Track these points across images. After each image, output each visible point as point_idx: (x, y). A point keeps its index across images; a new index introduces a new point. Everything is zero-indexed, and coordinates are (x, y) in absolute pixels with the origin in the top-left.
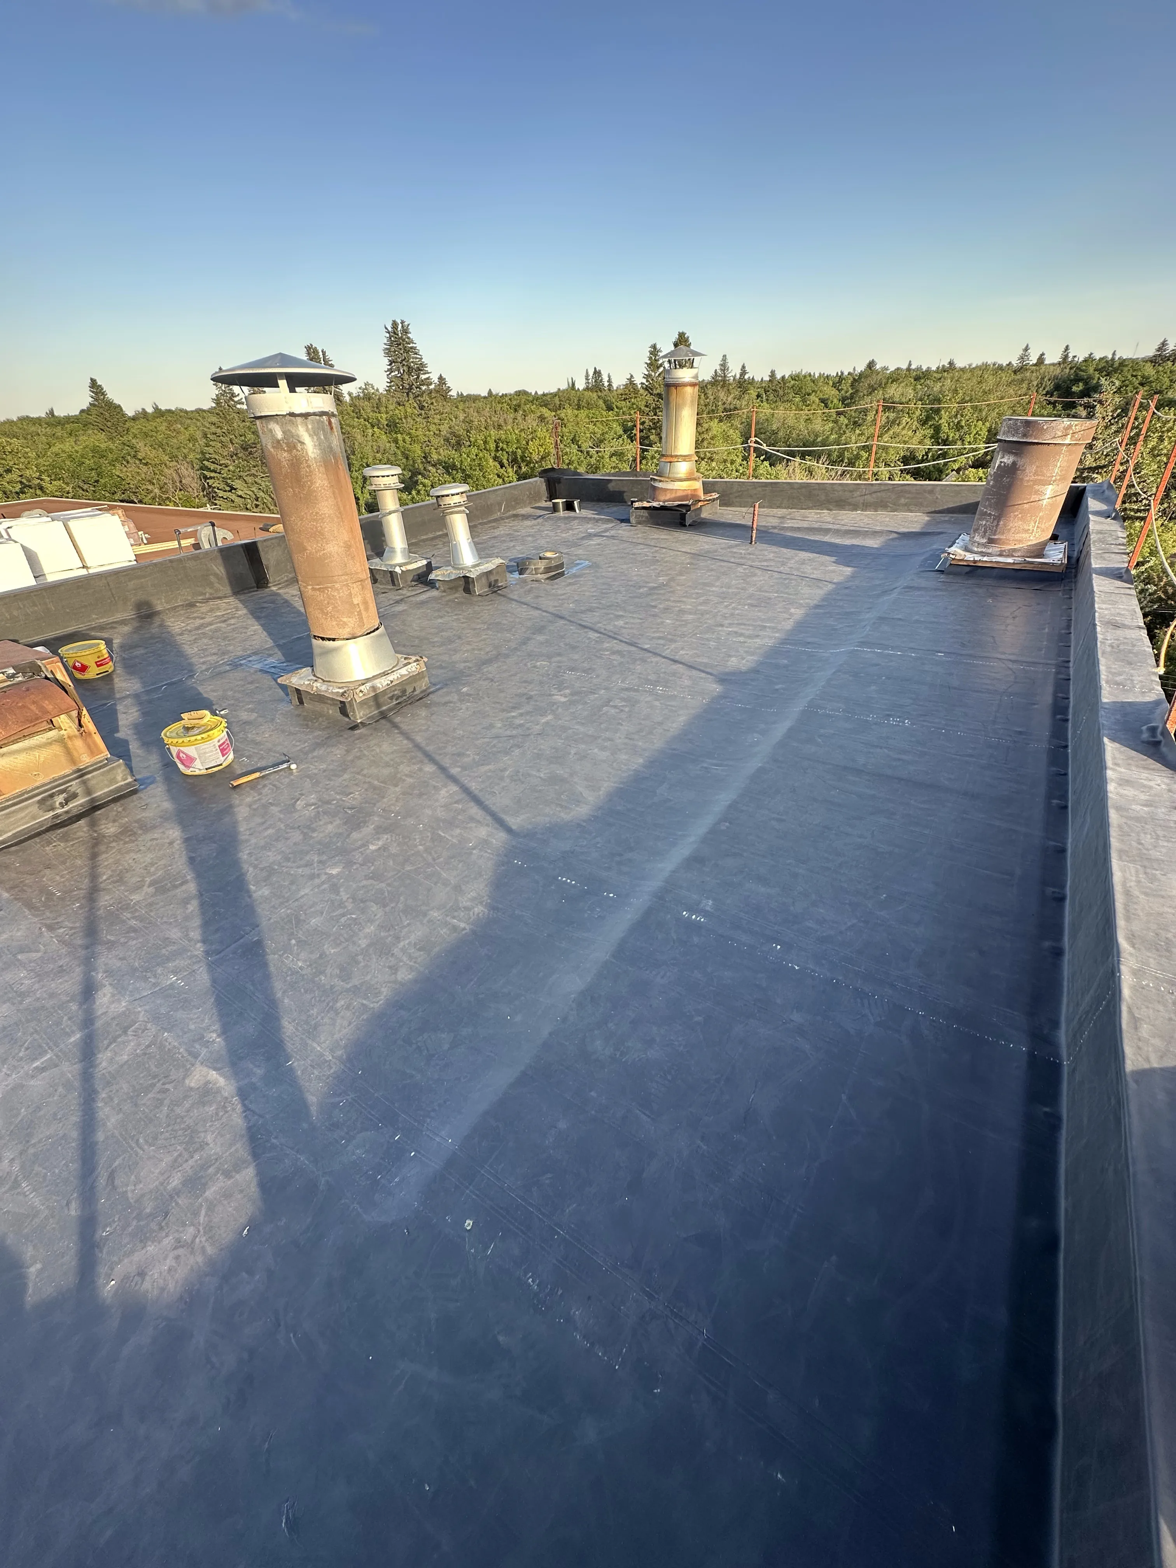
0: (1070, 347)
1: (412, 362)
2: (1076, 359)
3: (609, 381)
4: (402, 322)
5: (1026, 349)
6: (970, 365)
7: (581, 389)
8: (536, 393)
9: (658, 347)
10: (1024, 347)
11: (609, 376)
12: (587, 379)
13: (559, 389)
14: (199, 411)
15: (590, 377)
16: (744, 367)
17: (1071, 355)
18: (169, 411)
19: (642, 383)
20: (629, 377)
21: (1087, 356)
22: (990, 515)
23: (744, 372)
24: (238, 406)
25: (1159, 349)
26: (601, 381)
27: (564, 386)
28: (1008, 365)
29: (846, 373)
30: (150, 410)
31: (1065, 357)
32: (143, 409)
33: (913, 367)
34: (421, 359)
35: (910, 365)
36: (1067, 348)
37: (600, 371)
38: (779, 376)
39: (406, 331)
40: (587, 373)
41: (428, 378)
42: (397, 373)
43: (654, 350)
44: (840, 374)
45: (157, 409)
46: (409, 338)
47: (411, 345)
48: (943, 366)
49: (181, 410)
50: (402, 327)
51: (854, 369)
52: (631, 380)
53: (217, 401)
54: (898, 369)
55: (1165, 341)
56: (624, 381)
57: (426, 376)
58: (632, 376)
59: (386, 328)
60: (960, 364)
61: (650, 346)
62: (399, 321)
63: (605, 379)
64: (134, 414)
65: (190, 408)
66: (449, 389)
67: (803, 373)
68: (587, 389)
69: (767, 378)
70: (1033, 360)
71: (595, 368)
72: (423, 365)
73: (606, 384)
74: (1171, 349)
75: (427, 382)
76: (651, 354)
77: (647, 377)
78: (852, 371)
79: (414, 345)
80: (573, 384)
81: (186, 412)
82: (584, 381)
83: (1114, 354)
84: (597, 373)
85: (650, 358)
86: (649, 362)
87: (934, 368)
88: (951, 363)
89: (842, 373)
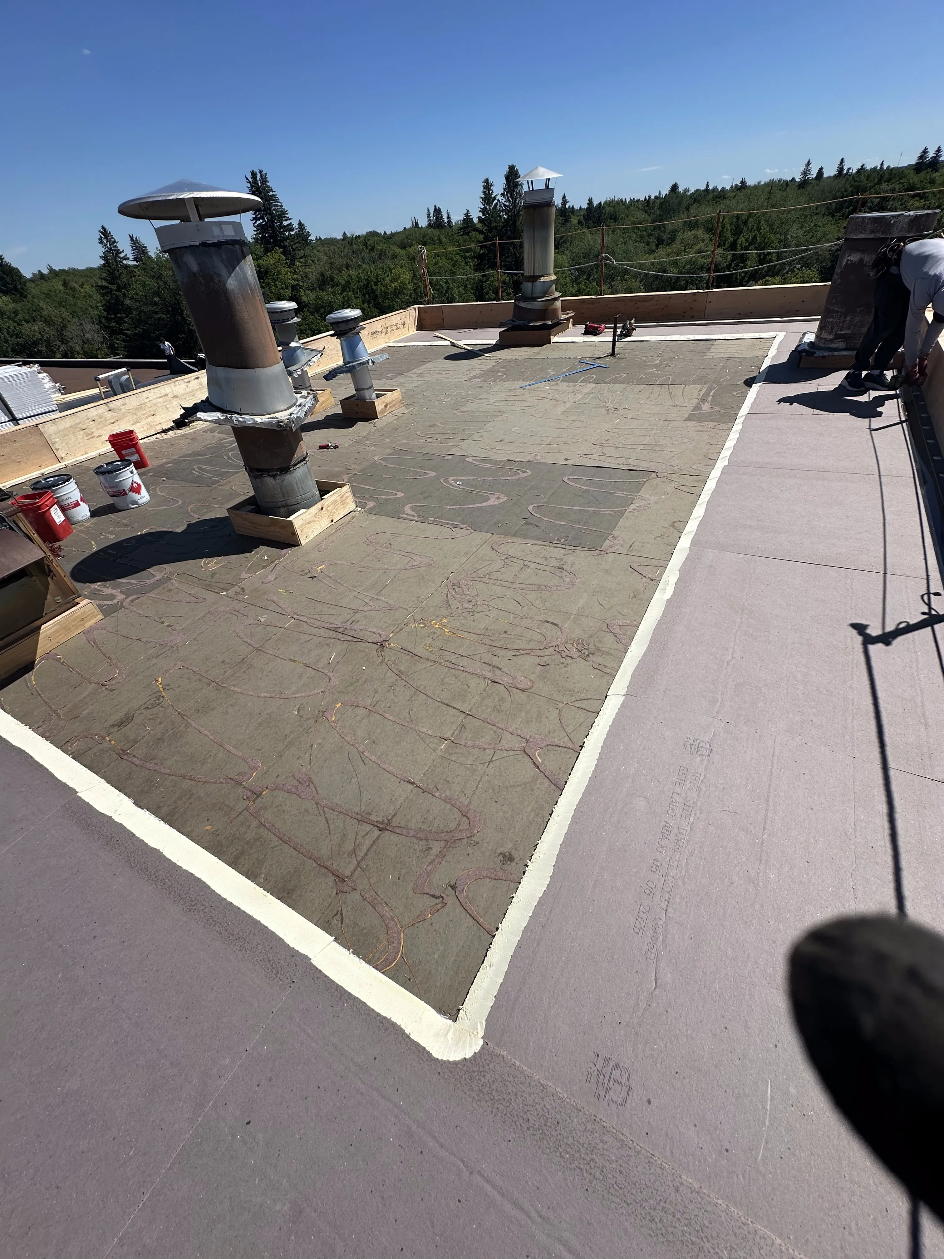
0: (845, 160)
1: (274, 210)
2: (851, 171)
3: (448, 217)
4: (261, 172)
5: (808, 164)
6: (759, 183)
7: (424, 226)
8: (385, 233)
9: (490, 181)
10: (806, 162)
11: (448, 213)
12: (429, 215)
13: (405, 228)
14: (90, 270)
15: (431, 215)
16: (564, 197)
17: (846, 168)
18: (63, 271)
19: (479, 217)
20: (465, 212)
21: (860, 167)
22: (837, 312)
23: (565, 201)
24: (125, 262)
25: (921, 157)
26: (442, 216)
27: (409, 225)
28: (791, 181)
29: (653, 197)
30: (45, 271)
31: (841, 170)
32: (39, 271)
33: (710, 188)
34: (282, 206)
35: (707, 186)
36: (842, 161)
37: (439, 208)
38: (595, 203)
39: (264, 180)
40: (428, 211)
41: (290, 224)
42: (261, 221)
43: (488, 186)
44: (647, 198)
45: (51, 270)
46: (268, 186)
47: (271, 193)
48: (736, 185)
49: (74, 270)
50: (261, 176)
51: (660, 193)
52: (467, 214)
53: (105, 258)
54: (697, 190)
55: (926, 149)
56: (462, 217)
57: (288, 222)
58: (468, 211)
59: (247, 179)
60: (751, 182)
61: (483, 180)
62: (258, 172)
63: (445, 216)
64: (31, 276)
65: (81, 267)
66: (309, 234)
67: (616, 199)
68: (430, 225)
69: (585, 206)
70: (814, 174)
71: (435, 206)
72: (284, 212)
73: (446, 220)
74: (930, 156)
75: (290, 228)
76: (484, 188)
77: (483, 211)
78: (657, 194)
79: (274, 193)
80: (417, 223)
81: (78, 271)
82: (426, 219)
83: (882, 164)
84: (437, 211)
85: (484, 192)
86: (483, 196)
87: (728, 188)
88: (743, 182)
89: (649, 197)
